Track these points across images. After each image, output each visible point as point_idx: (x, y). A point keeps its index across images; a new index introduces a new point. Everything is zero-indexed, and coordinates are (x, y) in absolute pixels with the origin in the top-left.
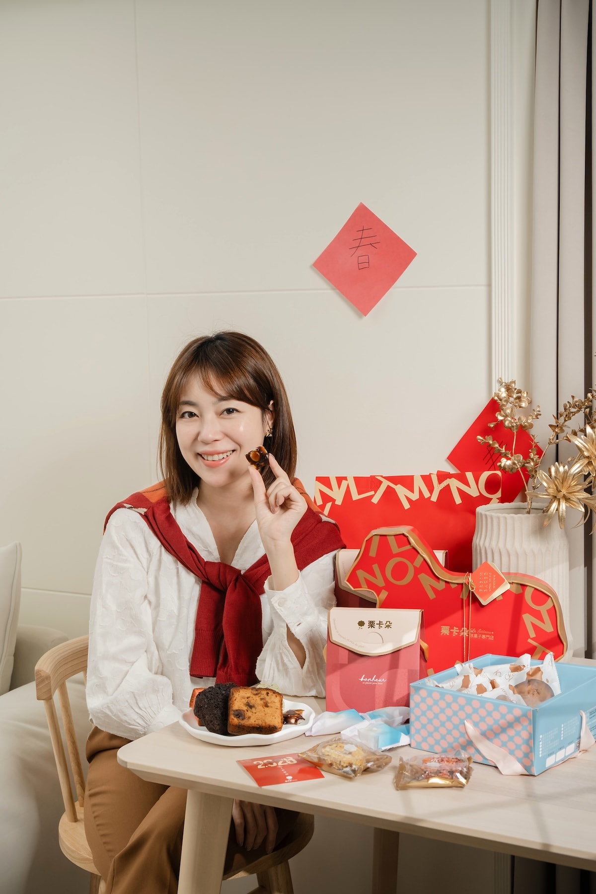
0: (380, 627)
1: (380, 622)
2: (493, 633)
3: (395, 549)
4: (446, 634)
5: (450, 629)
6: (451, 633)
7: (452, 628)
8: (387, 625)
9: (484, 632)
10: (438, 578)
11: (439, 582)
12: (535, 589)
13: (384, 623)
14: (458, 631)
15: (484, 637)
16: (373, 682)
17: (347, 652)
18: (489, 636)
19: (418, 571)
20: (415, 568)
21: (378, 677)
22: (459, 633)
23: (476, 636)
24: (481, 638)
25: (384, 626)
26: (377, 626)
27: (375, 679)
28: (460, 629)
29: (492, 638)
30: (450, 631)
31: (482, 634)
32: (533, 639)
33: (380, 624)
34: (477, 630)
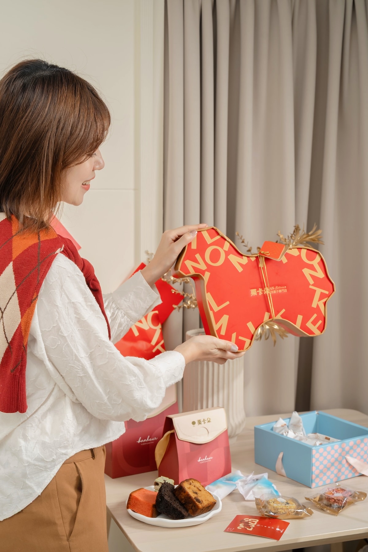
0: (205, 423)
1: (204, 420)
2: (285, 287)
3: (209, 240)
4: (255, 295)
5: (257, 290)
6: (258, 293)
7: (258, 290)
8: (208, 420)
9: (280, 287)
10: (242, 255)
11: (243, 258)
12: (308, 249)
13: (206, 419)
14: (262, 291)
15: (280, 291)
16: (206, 460)
17: (189, 443)
18: (283, 290)
19: (227, 253)
20: (225, 251)
21: (208, 457)
22: (263, 292)
23: (275, 292)
24: (278, 292)
25: (206, 422)
26: (203, 423)
27: (207, 458)
28: (263, 289)
29: (286, 291)
30: (257, 292)
31: (278, 289)
32: (313, 285)
33: (204, 421)
34: (275, 287)
